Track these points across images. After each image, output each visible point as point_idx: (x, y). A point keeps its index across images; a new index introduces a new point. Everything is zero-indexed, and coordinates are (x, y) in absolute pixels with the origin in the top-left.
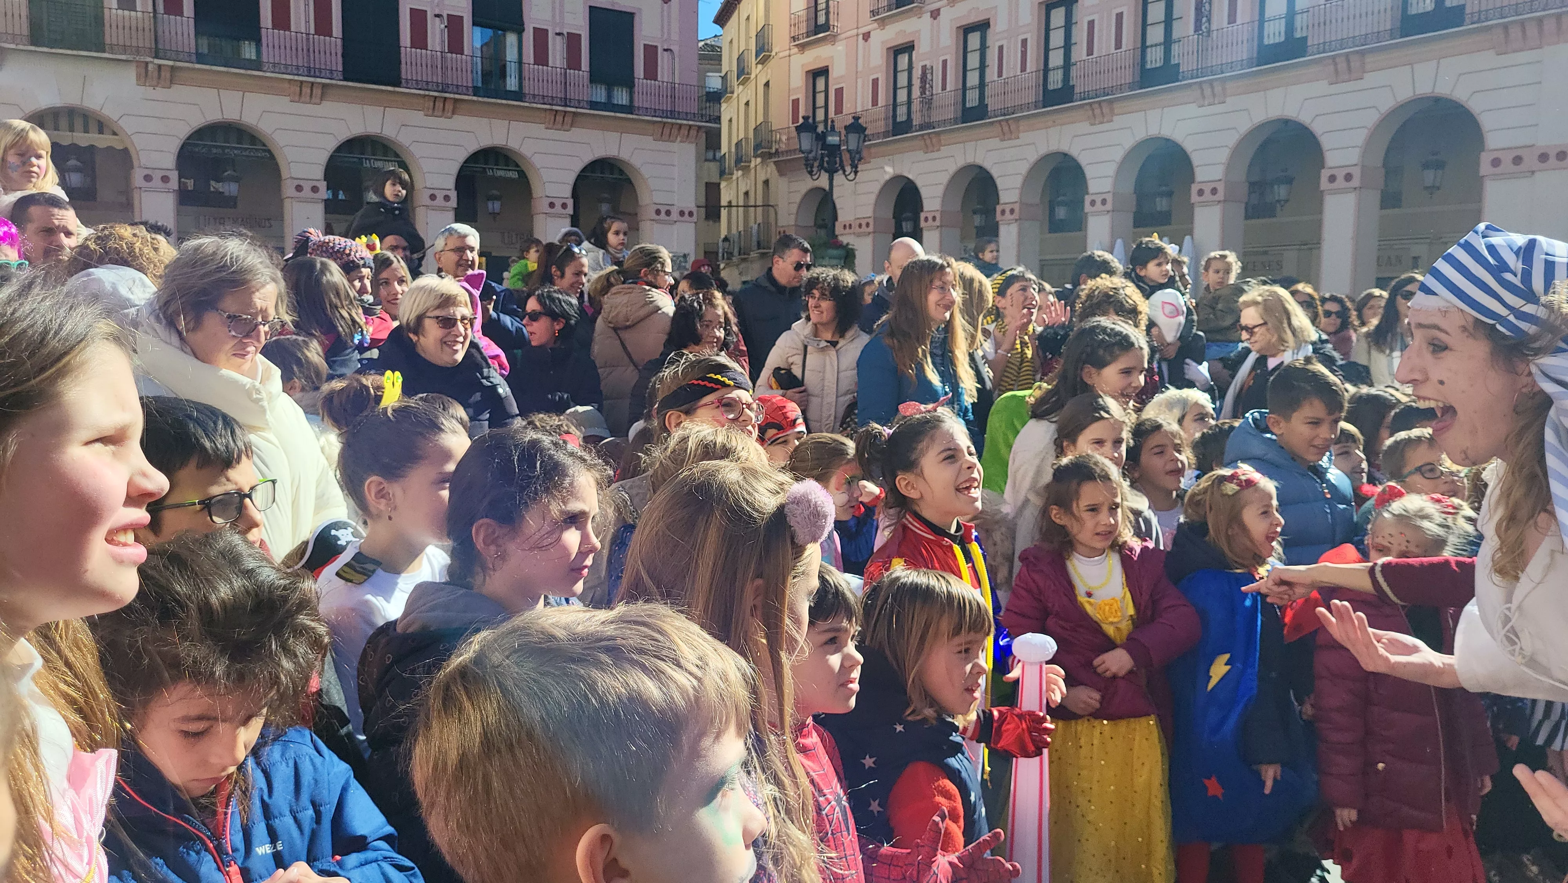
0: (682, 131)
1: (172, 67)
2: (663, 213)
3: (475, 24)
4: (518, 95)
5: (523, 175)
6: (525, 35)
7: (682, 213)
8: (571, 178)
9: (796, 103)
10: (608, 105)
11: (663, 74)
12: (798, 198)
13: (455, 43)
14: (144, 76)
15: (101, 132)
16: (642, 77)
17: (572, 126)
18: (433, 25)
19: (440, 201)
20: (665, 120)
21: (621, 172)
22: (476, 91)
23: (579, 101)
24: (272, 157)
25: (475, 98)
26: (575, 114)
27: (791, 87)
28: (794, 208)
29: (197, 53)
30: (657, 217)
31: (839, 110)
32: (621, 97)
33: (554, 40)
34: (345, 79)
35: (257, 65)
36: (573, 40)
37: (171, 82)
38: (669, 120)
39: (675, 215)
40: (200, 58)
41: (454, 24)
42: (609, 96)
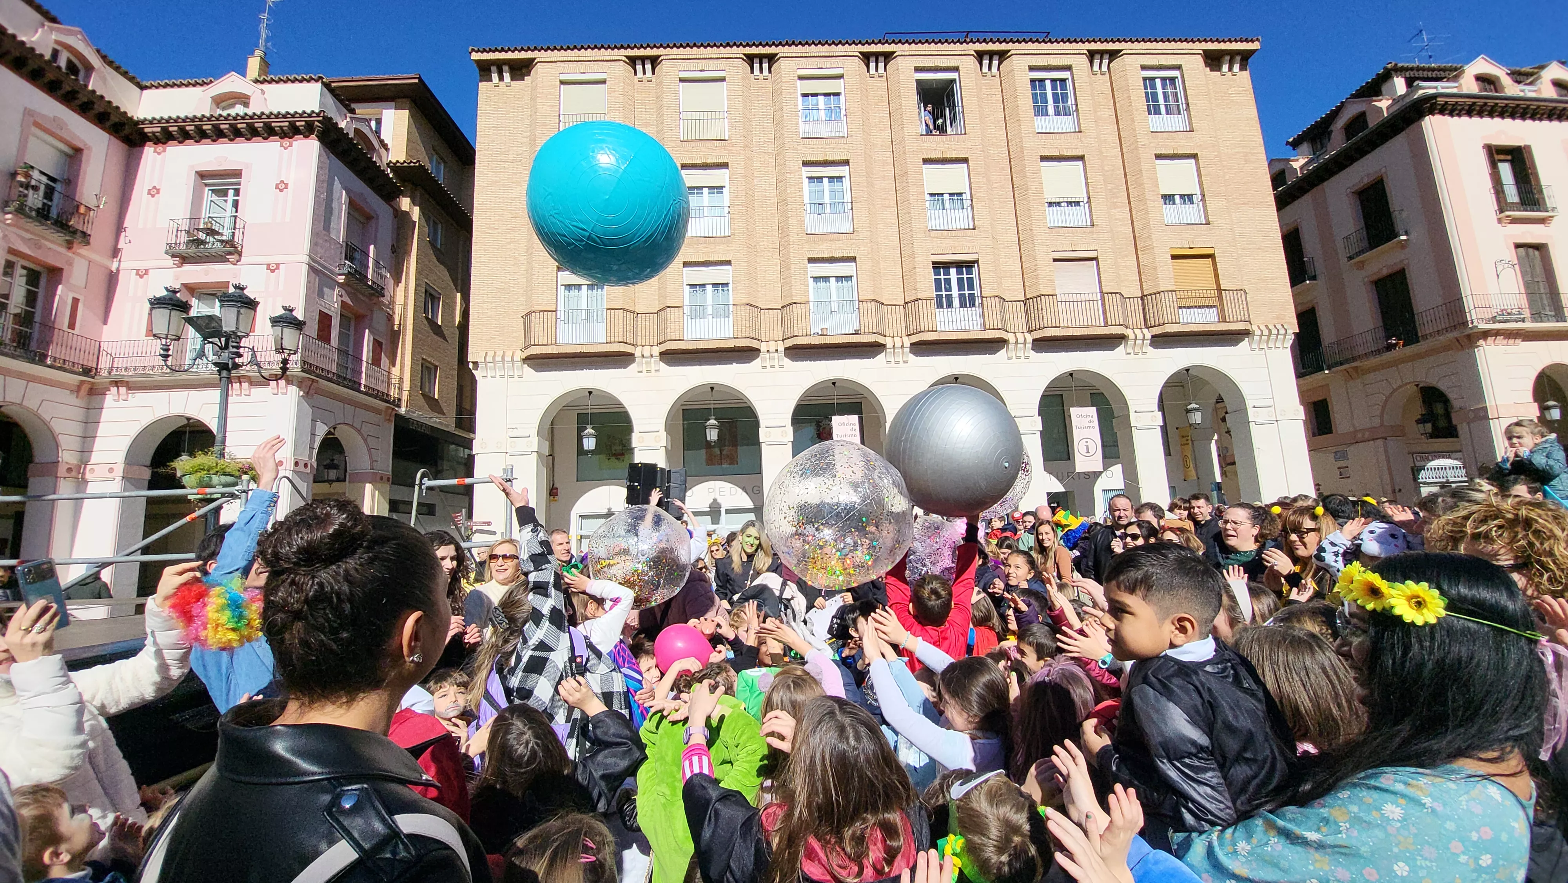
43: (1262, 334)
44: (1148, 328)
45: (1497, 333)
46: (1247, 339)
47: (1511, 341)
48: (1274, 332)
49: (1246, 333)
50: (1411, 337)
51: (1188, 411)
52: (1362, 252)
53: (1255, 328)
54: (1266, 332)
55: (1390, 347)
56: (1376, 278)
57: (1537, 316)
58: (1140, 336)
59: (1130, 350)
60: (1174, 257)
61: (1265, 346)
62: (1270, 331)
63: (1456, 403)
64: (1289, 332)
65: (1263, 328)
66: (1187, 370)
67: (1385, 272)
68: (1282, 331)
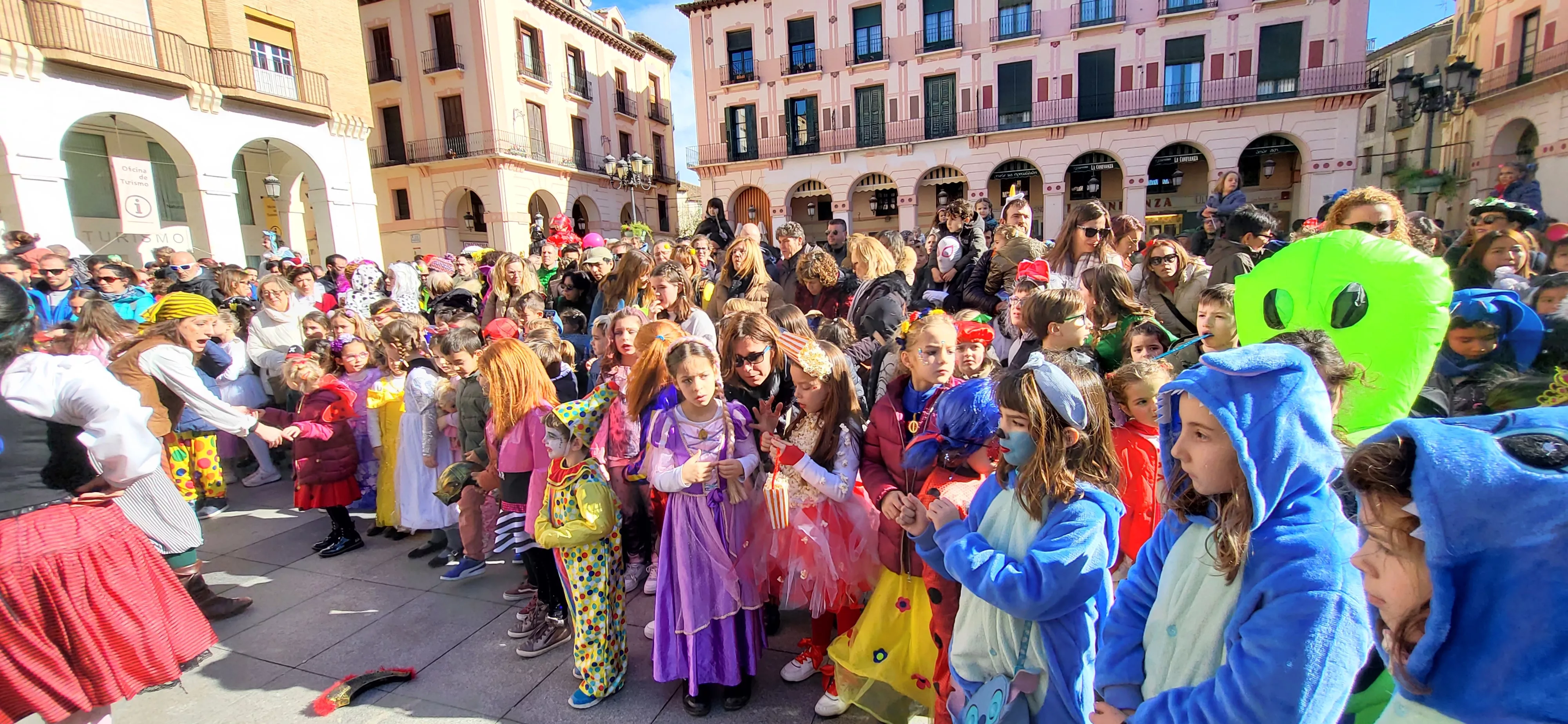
0: (1345, 101)
1: (986, 136)
2: (1321, 166)
3: (1166, 65)
4: (1198, 105)
5: (1202, 158)
6: (1205, 62)
7: (1340, 164)
8: (1238, 153)
9: (1501, 48)
10: (1276, 95)
11: (1328, 59)
12: (1495, 131)
13: (1152, 82)
14: (973, 143)
15: (956, 175)
16: (1307, 66)
17: (1240, 116)
18: (1137, 73)
19: (1136, 183)
20: (1326, 96)
21: (1287, 142)
22: (1166, 108)
23: (1245, 98)
24: (1039, 173)
25: (1162, 114)
26: (1242, 108)
27: (1497, 35)
28: (1491, 141)
29: (999, 125)
30: (1315, 170)
31: (1549, 43)
32: (1287, 87)
33: (1228, 59)
34: (1079, 121)
35: (1029, 124)
36: (1245, 56)
37: (986, 143)
38: (1330, 95)
39: (1333, 166)
40: (1001, 127)
41: (1152, 69)
42: (1276, 88)
43: (341, 123)
44: (217, 86)
45: (511, 161)
46: (326, 123)
47: (519, 169)
48: (352, 123)
49: (327, 118)
50: (463, 152)
51: (266, 182)
52: (435, 70)
53: (335, 114)
54: (345, 121)
55: (449, 156)
56: (443, 95)
57: (534, 155)
58: (208, 92)
59: (195, 105)
60: (249, 17)
61: (342, 133)
62: (348, 121)
63: (487, 208)
64: (365, 125)
65: (342, 116)
66: (267, 141)
67: (449, 93)
68: (359, 124)
